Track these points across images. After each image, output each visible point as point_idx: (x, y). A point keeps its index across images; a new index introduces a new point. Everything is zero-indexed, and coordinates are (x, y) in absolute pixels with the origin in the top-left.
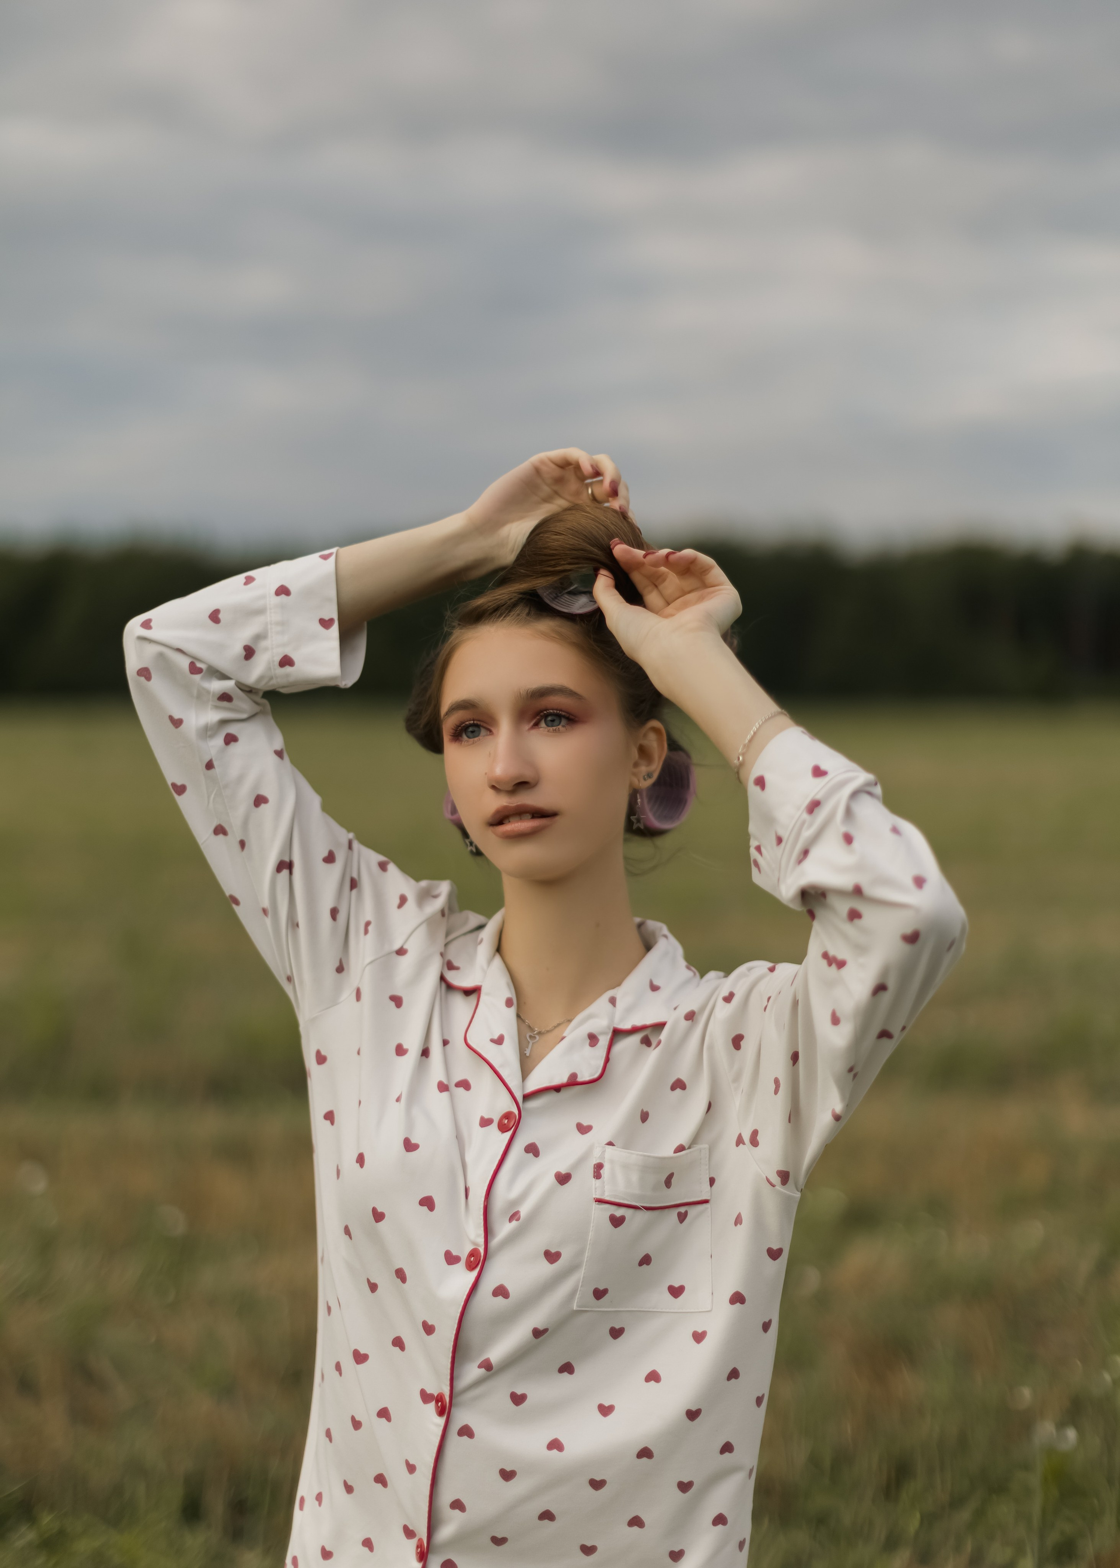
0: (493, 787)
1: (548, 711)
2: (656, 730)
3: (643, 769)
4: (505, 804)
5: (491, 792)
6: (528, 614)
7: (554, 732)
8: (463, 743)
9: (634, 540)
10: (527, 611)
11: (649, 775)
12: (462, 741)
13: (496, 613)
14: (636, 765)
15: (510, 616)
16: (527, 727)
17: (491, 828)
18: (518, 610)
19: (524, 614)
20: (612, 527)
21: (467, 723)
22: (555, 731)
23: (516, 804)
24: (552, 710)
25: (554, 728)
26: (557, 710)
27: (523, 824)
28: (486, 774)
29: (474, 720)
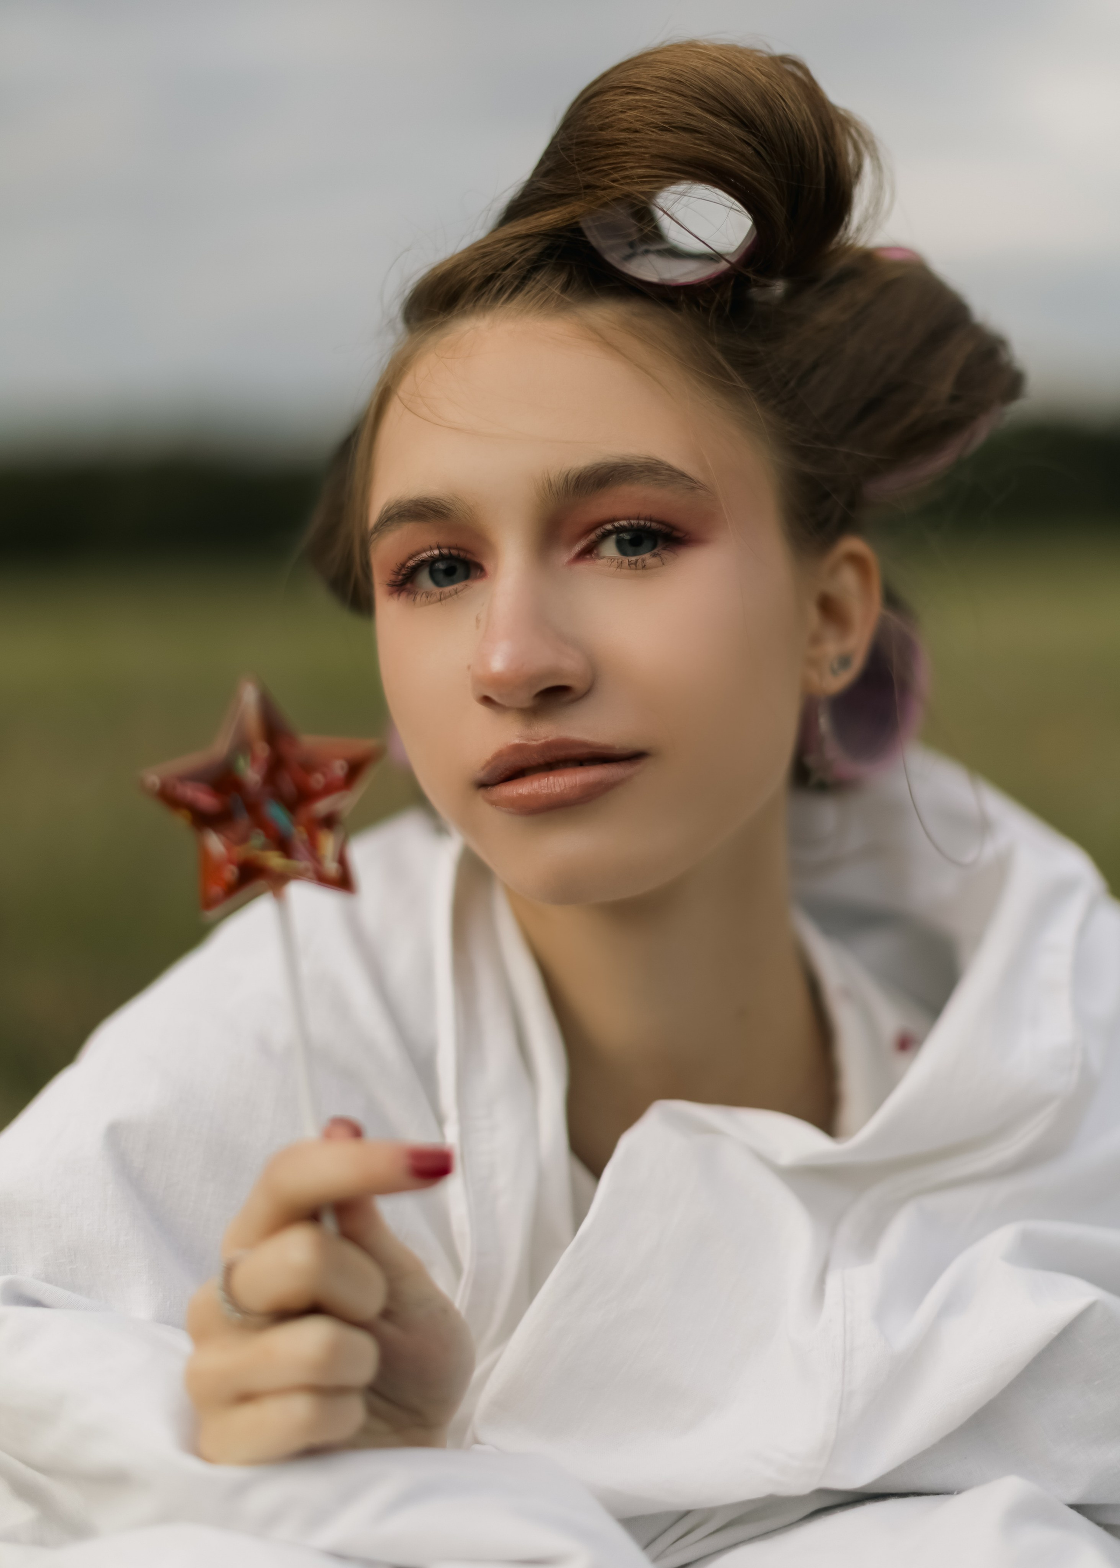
0: (486, 700)
1: (616, 524)
2: (855, 560)
3: (832, 648)
4: (517, 741)
5: (482, 710)
6: (565, 288)
7: (631, 569)
8: (418, 598)
9: (813, 115)
10: (562, 278)
11: (845, 661)
12: (416, 594)
13: (491, 285)
14: (816, 640)
15: (524, 292)
16: (565, 556)
17: (482, 791)
18: (541, 277)
19: (555, 290)
20: (764, 79)
21: (424, 555)
22: (633, 566)
23: (543, 741)
24: (624, 519)
25: (633, 559)
26: (638, 519)
27: (560, 779)
28: (469, 667)
29: (439, 548)
